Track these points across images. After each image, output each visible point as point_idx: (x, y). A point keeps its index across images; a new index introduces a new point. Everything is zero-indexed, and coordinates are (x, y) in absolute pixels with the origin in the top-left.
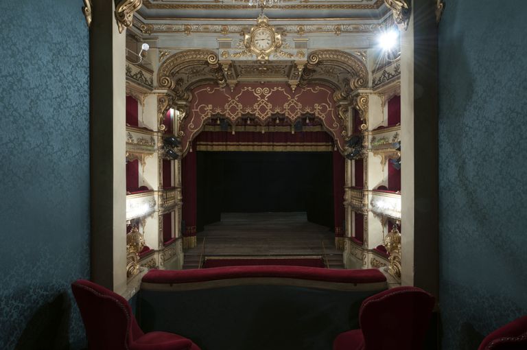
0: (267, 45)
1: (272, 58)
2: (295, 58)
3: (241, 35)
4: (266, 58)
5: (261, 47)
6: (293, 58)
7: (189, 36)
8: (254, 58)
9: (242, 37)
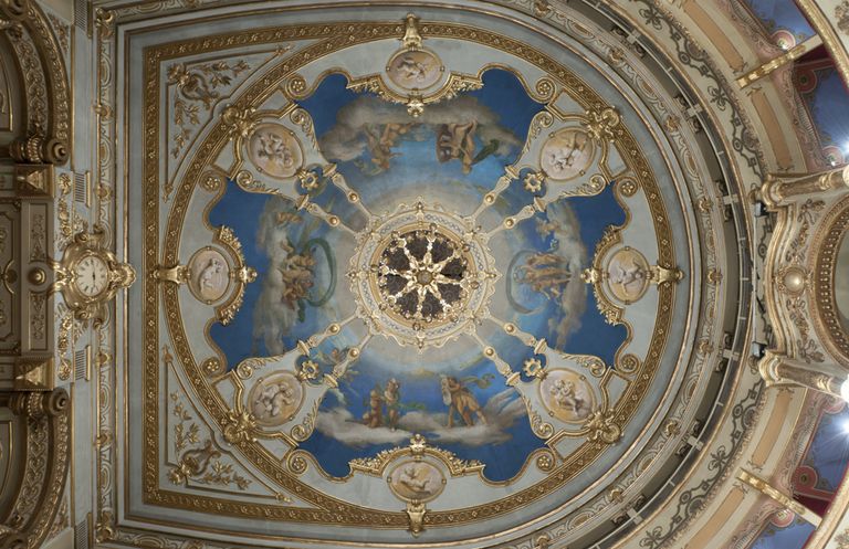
0: (83, 287)
1: (58, 298)
2: (58, 357)
3: (95, 226)
4: (57, 287)
5: (80, 272)
6: (57, 351)
7: (92, 110)
8: (58, 256)
9: (90, 229)
